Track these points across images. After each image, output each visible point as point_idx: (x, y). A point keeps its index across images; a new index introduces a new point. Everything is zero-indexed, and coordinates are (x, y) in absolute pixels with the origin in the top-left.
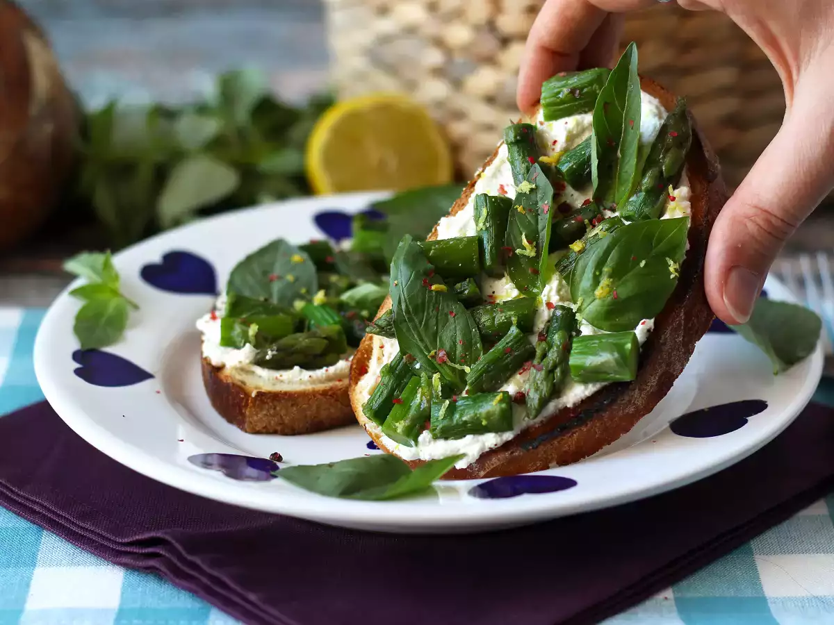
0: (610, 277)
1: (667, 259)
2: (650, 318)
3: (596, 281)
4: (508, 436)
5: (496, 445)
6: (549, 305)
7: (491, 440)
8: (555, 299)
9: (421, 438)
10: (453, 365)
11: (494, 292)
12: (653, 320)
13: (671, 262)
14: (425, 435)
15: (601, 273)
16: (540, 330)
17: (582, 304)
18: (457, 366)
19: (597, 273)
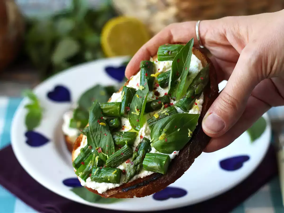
0: (165, 133)
1: (188, 129)
2: (178, 151)
3: (160, 133)
4: (117, 185)
5: (113, 188)
6: (141, 137)
7: (111, 186)
8: (144, 135)
9: (87, 180)
10: (103, 154)
11: (125, 125)
12: (178, 152)
13: (190, 131)
14: (89, 179)
15: (162, 130)
16: (137, 146)
17: (154, 140)
18: (105, 155)
19: (161, 130)
